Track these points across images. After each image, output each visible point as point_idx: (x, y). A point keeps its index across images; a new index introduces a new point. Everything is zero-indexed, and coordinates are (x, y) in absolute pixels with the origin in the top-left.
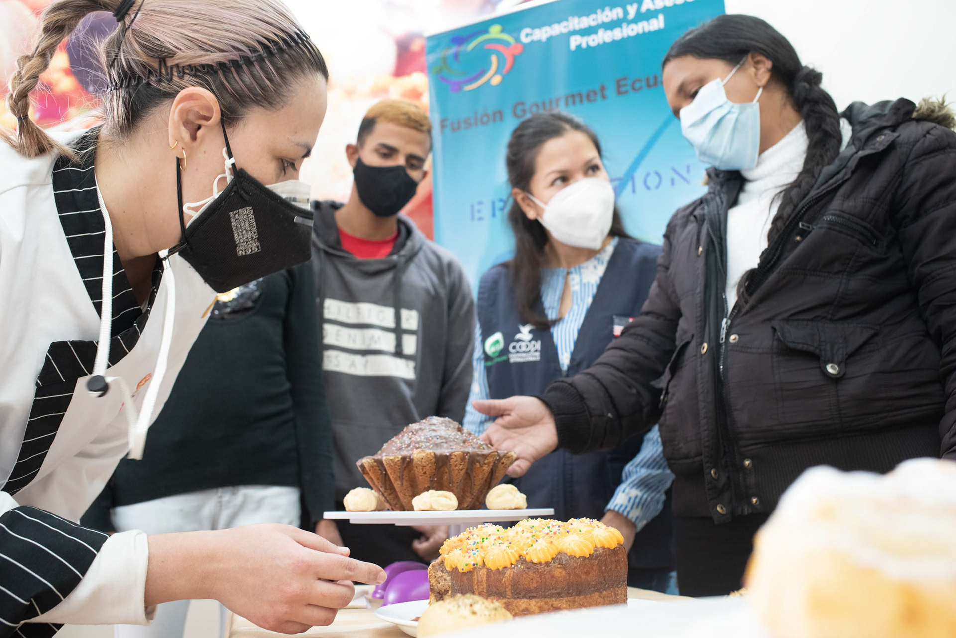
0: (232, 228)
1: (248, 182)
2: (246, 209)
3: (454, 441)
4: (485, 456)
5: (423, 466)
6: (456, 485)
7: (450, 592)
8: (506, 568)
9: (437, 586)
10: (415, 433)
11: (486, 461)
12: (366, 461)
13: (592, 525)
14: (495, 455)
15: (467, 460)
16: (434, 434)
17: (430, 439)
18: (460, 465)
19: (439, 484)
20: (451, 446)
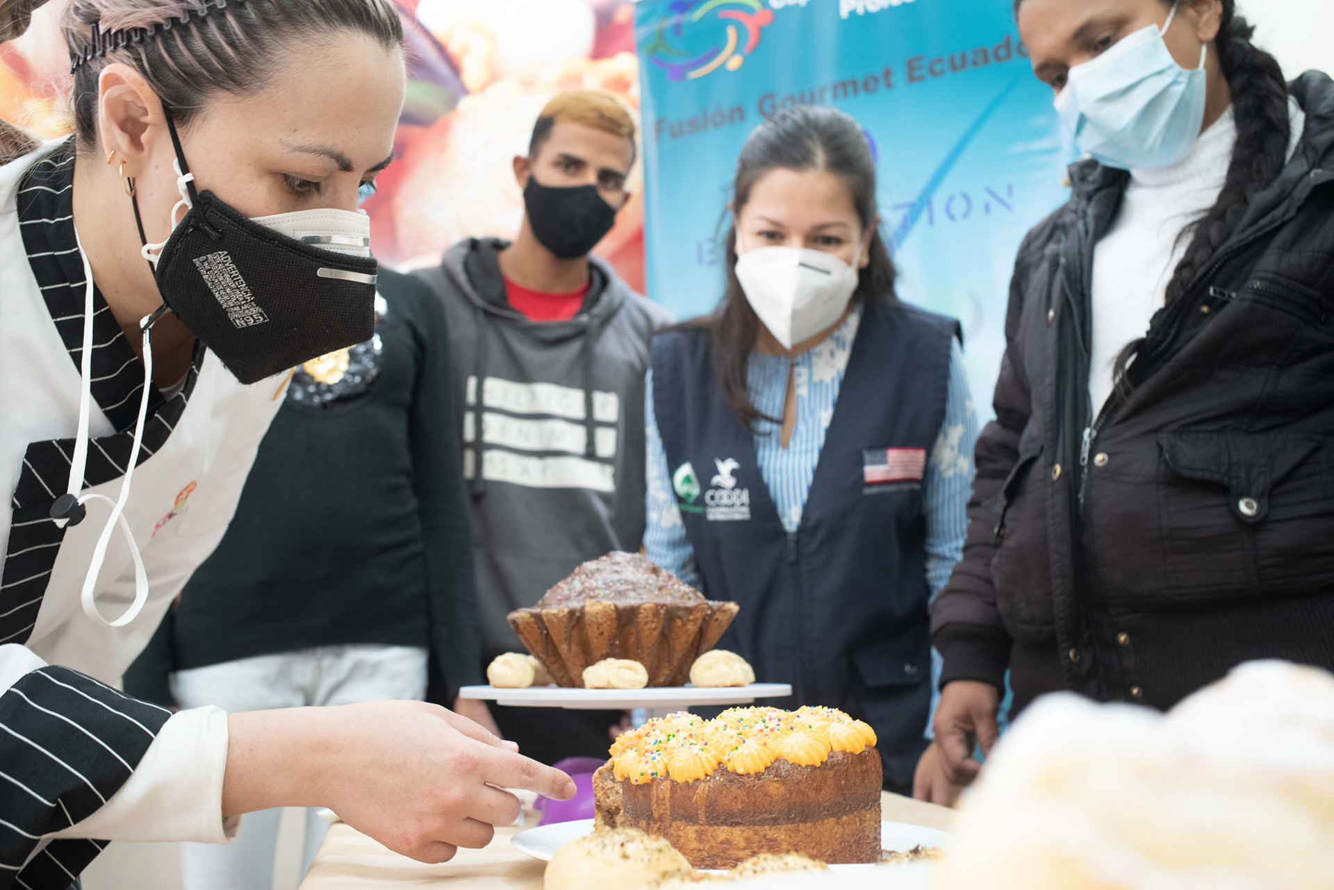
0: (207, 284)
1: (215, 211)
2: (220, 255)
3: (645, 587)
4: (689, 610)
5: (599, 624)
6: (646, 651)
7: (622, 812)
8: (697, 780)
9: (606, 801)
10: (590, 575)
11: (691, 617)
12: (521, 615)
13: (830, 717)
14: (703, 609)
15: (662, 616)
16: (616, 577)
17: (611, 584)
18: (653, 622)
19: (623, 653)
20: (640, 595)
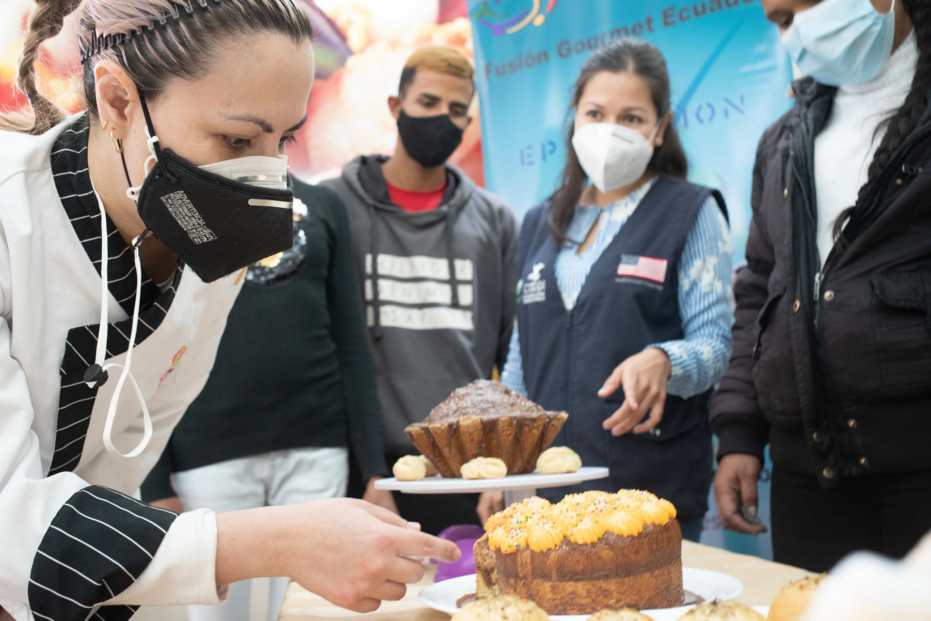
0: (172, 214)
1: (173, 163)
2: (178, 193)
3: (501, 405)
4: (534, 420)
5: (470, 434)
6: (505, 450)
7: (495, 571)
8: (550, 549)
9: (484, 563)
10: (461, 398)
11: (535, 425)
12: (414, 428)
14: (544, 419)
15: (514, 425)
16: (480, 398)
17: (477, 404)
18: (508, 430)
19: (488, 452)
20: (498, 410)
